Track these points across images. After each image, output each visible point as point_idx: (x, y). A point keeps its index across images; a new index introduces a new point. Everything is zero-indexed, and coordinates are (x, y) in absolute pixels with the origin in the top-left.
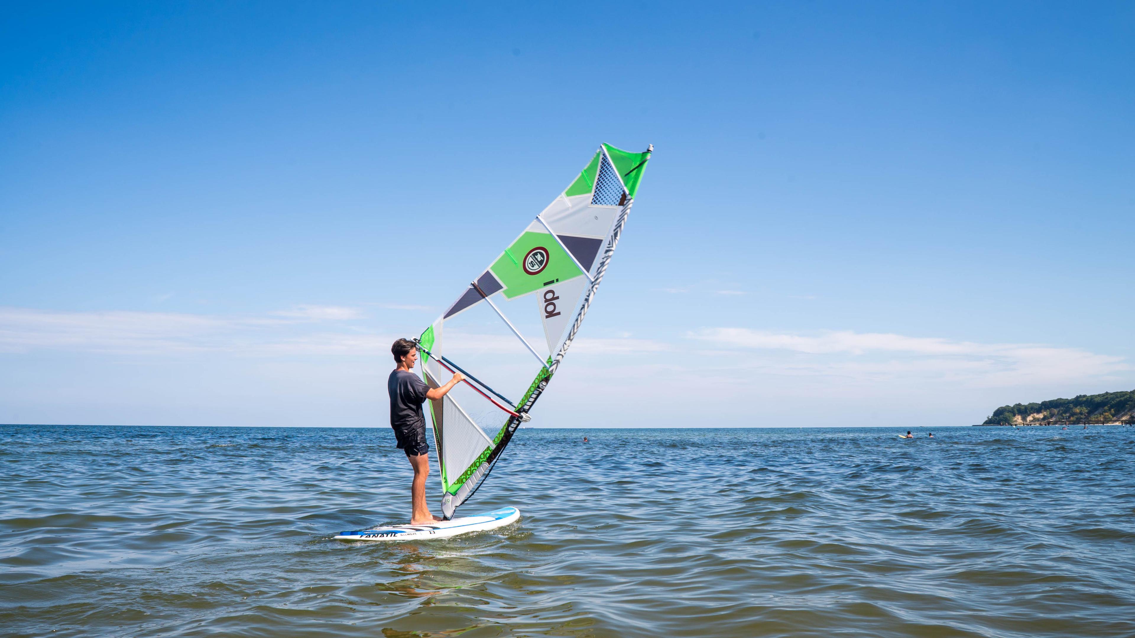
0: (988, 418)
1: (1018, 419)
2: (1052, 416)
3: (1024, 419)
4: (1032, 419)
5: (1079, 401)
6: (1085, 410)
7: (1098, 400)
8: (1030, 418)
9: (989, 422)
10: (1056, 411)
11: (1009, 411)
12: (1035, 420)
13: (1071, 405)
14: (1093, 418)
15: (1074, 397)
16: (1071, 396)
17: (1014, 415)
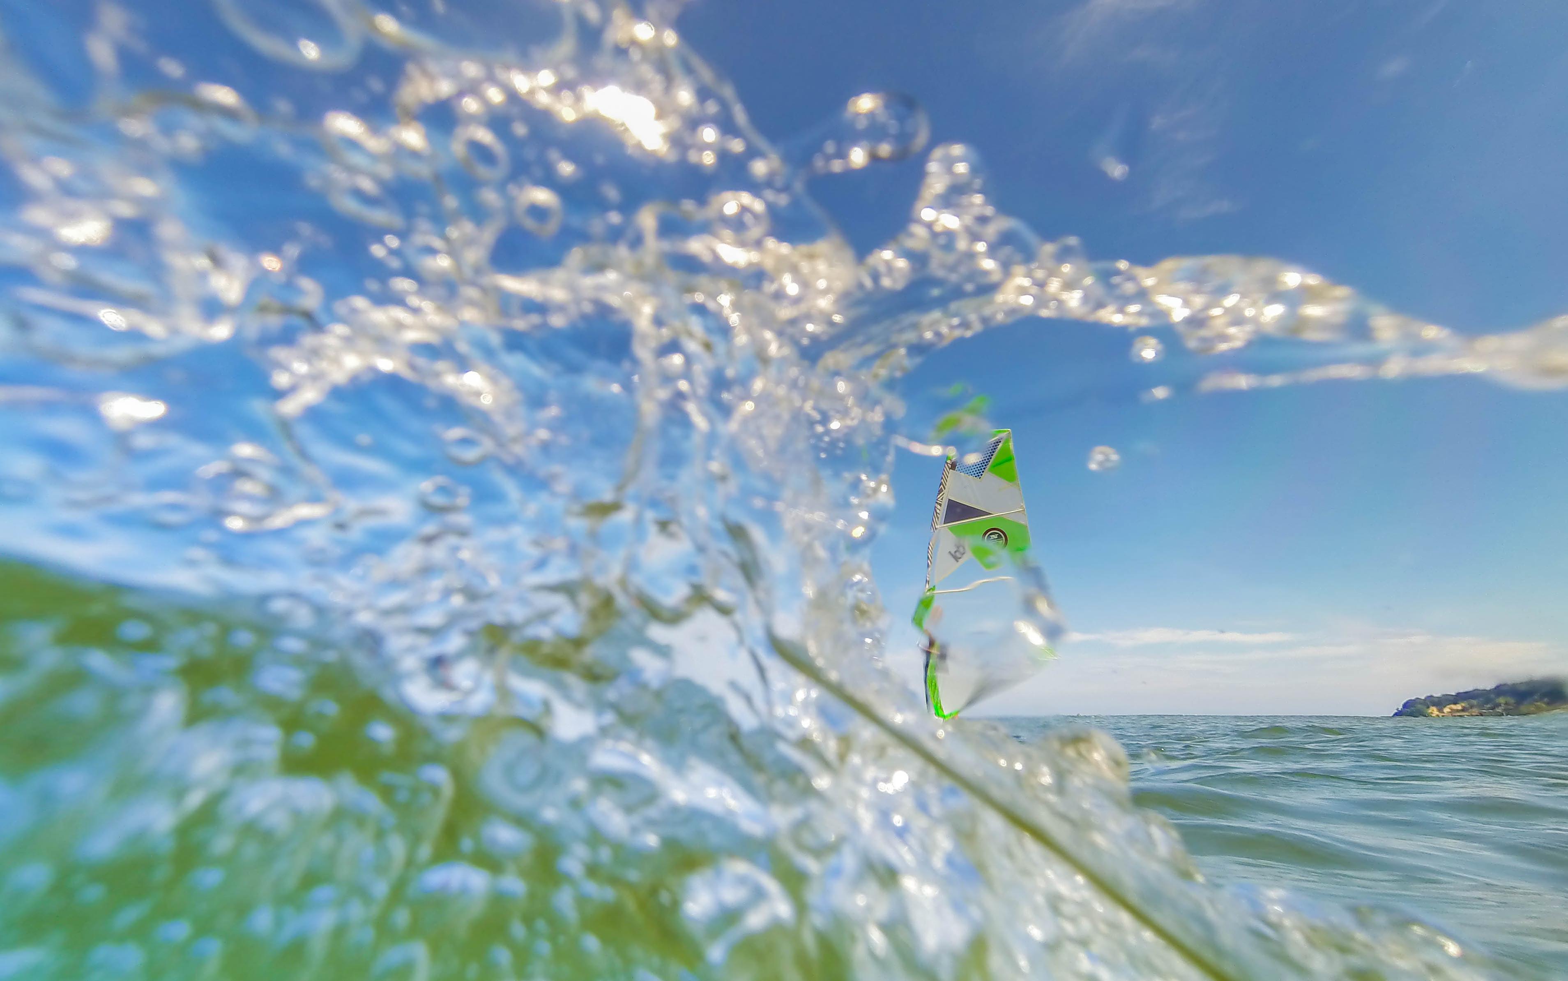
0: (1397, 709)
1: (1434, 711)
2: (1472, 707)
3: (1441, 710)
4: (1449, 710)
5: (1500, 690)
6: (1511, 700)
7: (1523, 688)
8: (1446, 710)
9: (1398, 714)
10: (1475, 702)
11: (1421, 704)
12: (1453, 711)
13: (1492, 696)
14: (1523, 708)
15: (1493, 686)
16: (1489, 685)
17: (1428, 707)
